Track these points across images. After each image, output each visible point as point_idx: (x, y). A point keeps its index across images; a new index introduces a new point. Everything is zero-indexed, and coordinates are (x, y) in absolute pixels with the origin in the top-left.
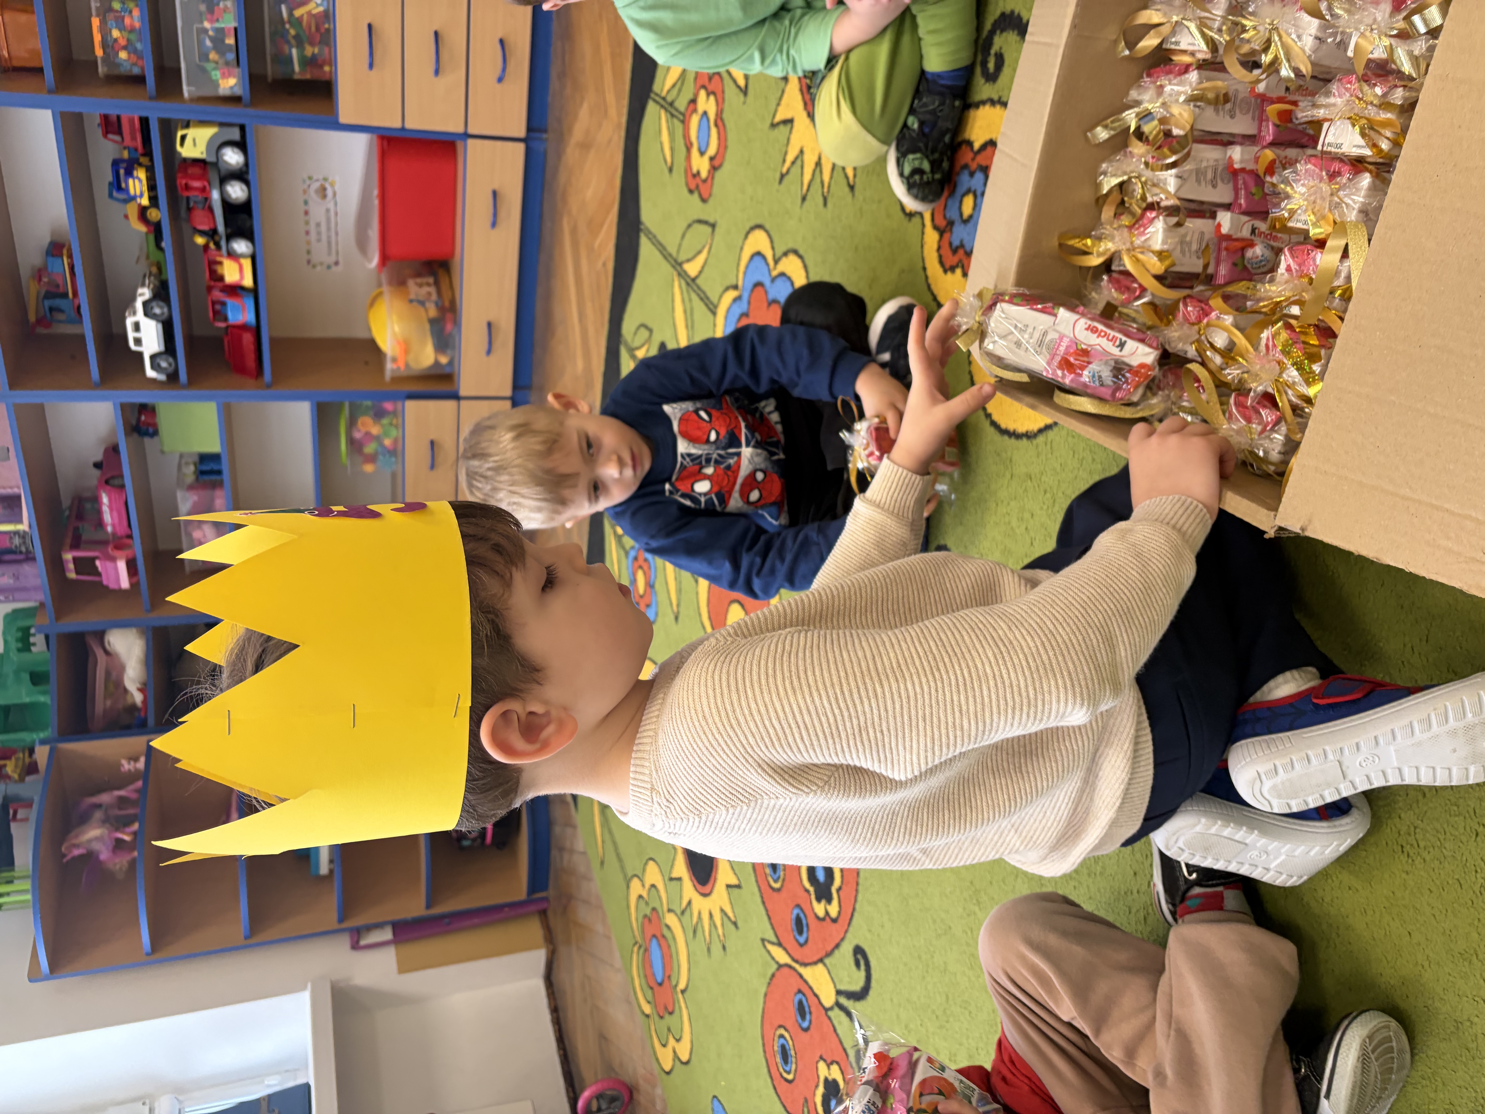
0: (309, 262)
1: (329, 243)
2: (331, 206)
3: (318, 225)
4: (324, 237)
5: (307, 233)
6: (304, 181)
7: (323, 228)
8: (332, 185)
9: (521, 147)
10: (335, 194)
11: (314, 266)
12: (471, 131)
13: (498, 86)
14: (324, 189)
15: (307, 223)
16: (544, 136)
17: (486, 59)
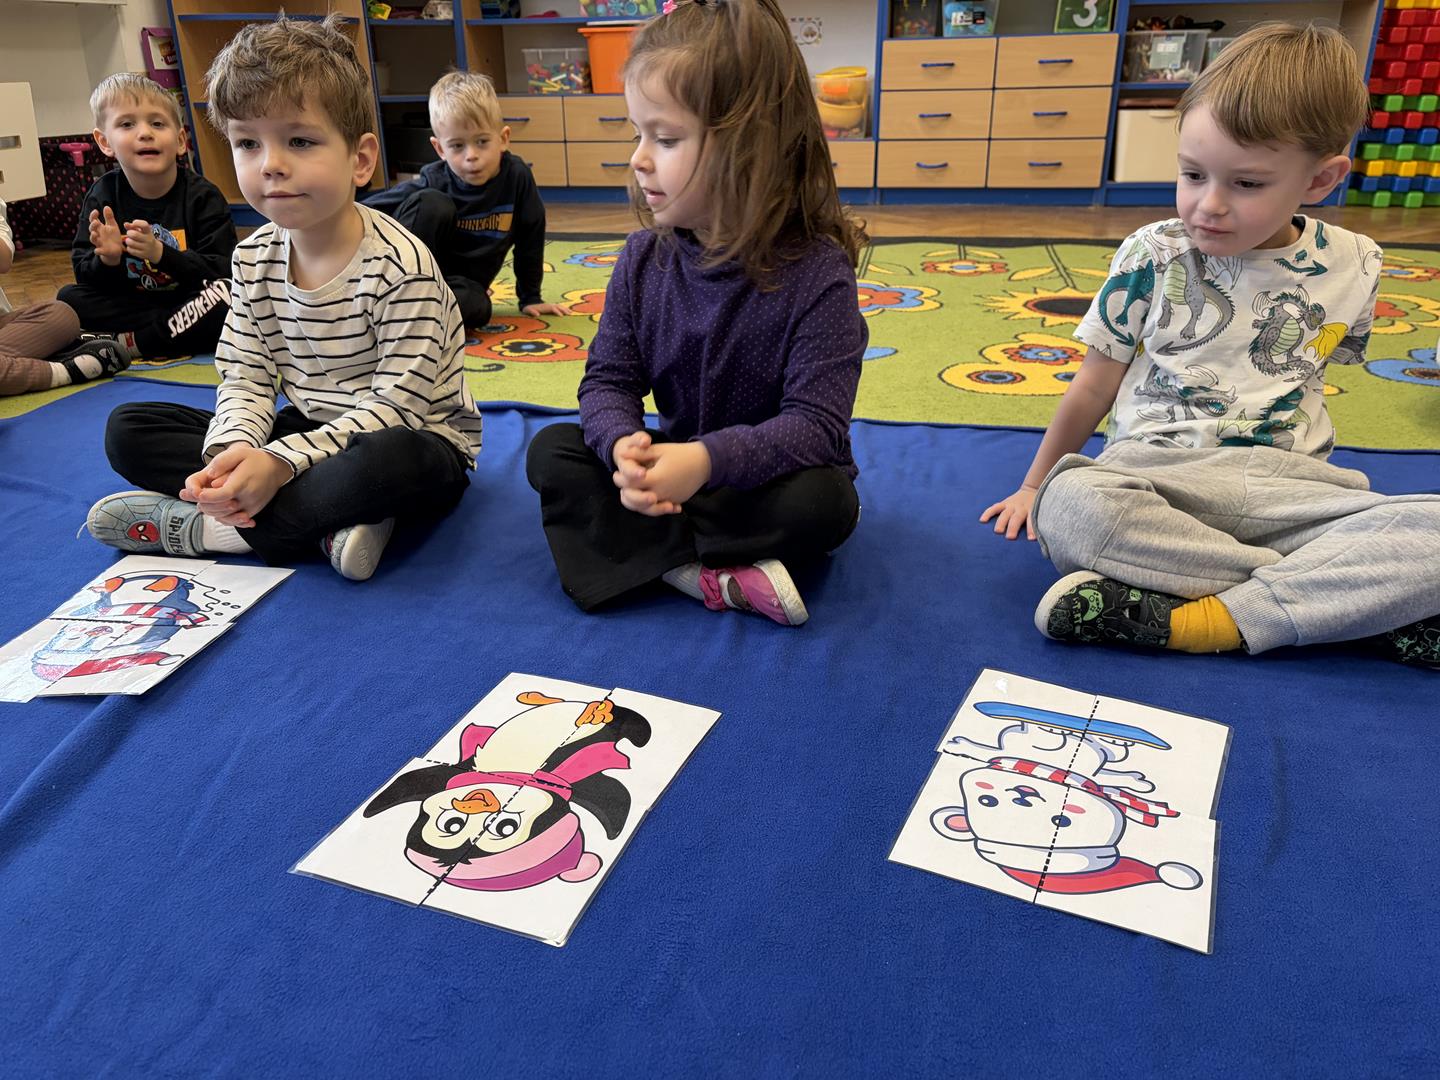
6: (818, 19)
8: (816, 41)
9: (870, 184)
10: (808, 43)
12: (881, 144)
13: (914, 164)
14: (812, 35)
16: (878, 203)
17: (932, 154)
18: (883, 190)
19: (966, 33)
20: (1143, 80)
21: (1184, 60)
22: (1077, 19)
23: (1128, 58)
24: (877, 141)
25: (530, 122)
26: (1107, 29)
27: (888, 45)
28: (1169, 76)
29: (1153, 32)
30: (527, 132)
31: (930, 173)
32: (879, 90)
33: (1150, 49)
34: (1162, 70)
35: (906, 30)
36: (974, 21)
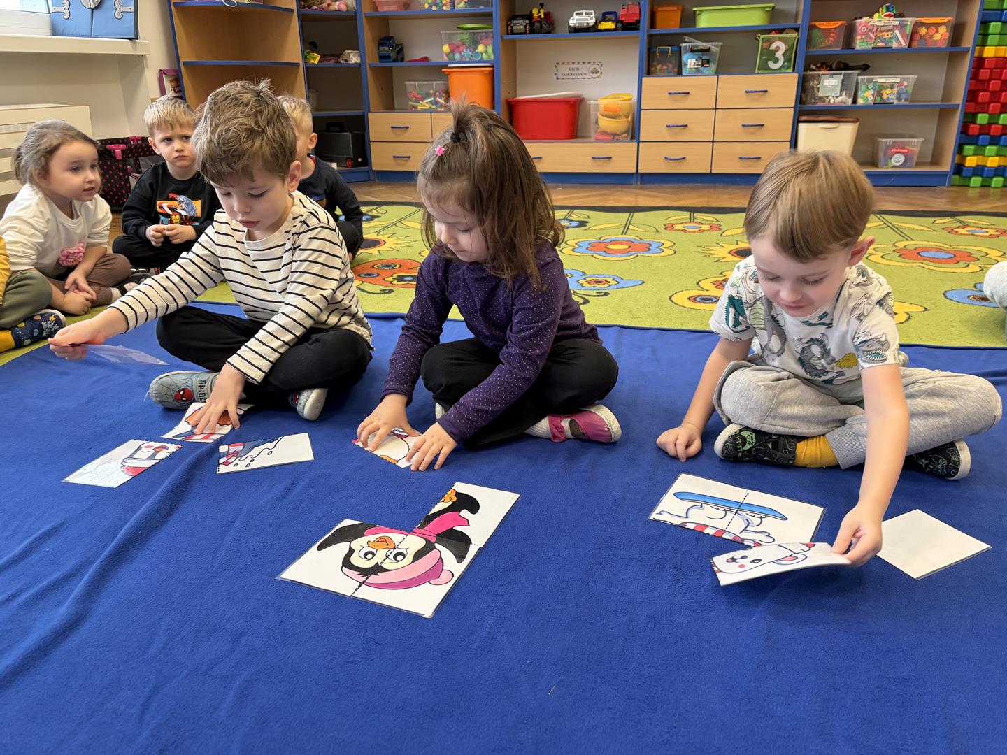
1: (568, 75)
2: (588, 76)
3: (578, 69)
4: (571, 72)
5: (573, 63)
6: (600, 62)
7: (576, 72)
8: (598, 76)
9: (634, 171)
10: (595, 78)
11: (556, 67)
12: (641, 143)
14: (596, 73)
15: (579, 63)
17: (675, 151)
18: (642, 175)
19: (697, 72)
20: (814, 103)
21: (842, 91)
22: (770, 64)
23: (804, 89)
24: (639, 142)
25: (409, 129)
26: (790, 70)
27: (645, 80)
28: (832, 101)
29: (821, 72)
30: (407, 136)
31: (673, 163)
32: (640, 110)
33: (819, 83)
34: (827, 97)
35: (658, 70)
36: (703, 65)
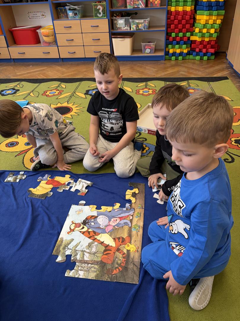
0: (29, 12)
1: (33, 17)
2: (41, 17)
3: (36, 14)
4: (34, 16)
5: (34, 12)
6: (44, 11)
7: (36, 15)
10: (43, 18)
11: (28, 14)
13: (68, 52)
15: (36, 12)
16: (62, 62)
17: (72, 50)
19: (73, 18)
21: (125, 25)
22: (98, 15)
24: (58, 46)
26: (105, 18)
27: (55, 22)
28: (123, 29)
29: (117, 18)
31: (72, 54)
32: (55, 34)
33: (117, 22)
34: (121, 27)
36: (75, 15)
